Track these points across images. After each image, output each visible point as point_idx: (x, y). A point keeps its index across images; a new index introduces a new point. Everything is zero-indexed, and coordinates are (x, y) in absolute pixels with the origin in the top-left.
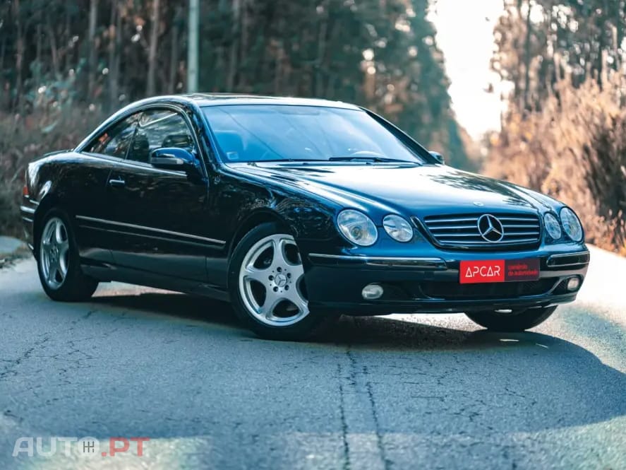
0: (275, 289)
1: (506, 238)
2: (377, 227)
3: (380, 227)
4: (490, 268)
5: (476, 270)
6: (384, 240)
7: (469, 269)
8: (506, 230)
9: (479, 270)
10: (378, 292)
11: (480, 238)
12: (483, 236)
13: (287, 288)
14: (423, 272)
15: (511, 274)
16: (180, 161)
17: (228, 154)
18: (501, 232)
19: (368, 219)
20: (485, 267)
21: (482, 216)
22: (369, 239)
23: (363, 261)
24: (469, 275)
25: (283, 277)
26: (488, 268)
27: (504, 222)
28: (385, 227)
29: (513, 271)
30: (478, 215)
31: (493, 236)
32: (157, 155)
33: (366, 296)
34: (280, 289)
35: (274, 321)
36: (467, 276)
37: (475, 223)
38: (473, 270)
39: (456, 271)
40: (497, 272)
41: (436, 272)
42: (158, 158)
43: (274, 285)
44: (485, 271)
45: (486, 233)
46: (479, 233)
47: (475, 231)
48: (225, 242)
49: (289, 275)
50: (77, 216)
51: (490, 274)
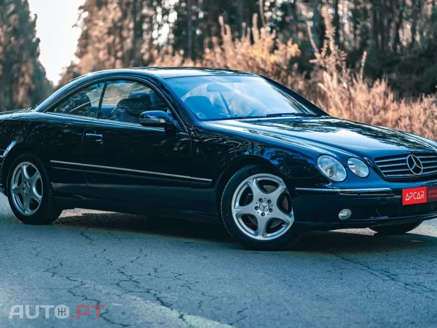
0: (263, 214)
1: (425, 171)
2: (345, 167)
3: (346, 167)
4: (419, 193)
5: (411, 195)
6: (351, 177)
7: (407, 194)
8: (424, 165)
9: (413, 194)
10: (348, 214)
11: (409, 172)
12: (411, 170)
13: (271, 210)
15: (430, 196)
16: (162, 121)
17: (198, 114)
18: (421, 167)
19: (336, 160)
20: (416, 193)
21: (408, 156)
22: (340, 176)
23: (337, 192)
24: (408, 199)
25: (265, 204)
26: (417, 193)
27: (422, 160)
28: (350, 166)
29: (432, 194)
30: (406, 155)
31: (417, 170)
32: (145, 116)
33: (340, 217)
34: (266, 213)
35: (270, 237)
36: (406, 200)
37: (404, 161)
39: (400, 197)
40: (423, 195)
41: (387, 198)
42: (145, 119)
43: (261, 212)
44: (416, 196)
45: (413, 168)
46: (409, 168)
47: (406, 167)
48: (211, 180)
49: (269, 201)
50: (51, 161)
51: (419, 197)
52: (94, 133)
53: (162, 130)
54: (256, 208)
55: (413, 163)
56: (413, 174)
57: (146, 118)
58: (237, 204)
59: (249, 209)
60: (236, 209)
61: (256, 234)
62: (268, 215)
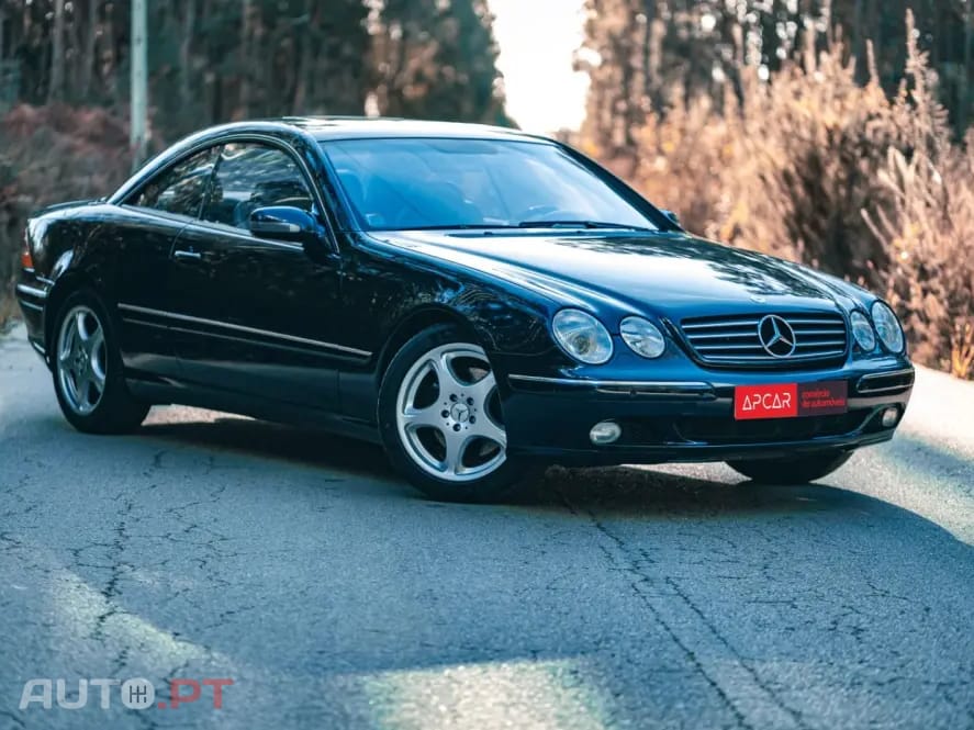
0: (456, 428)
1: (799, 350)
2: (612, 335)
3: (616, 335)
4: (777, 396)
5: (757, 399)
6: (623, 355)
7: (747, 398)
8: (800, 338)
9: (760, 399)
10: (613, 434)
11: (762, 352)
12: (766, 348)
13: (472, 420)
14: (681, 402)
15: (806, 404)
16: (294, 228)
17: (368, 216)
18: (792, 341)
19: (597, 322)
20: (769, 395)
21: (764, 319)
22: (600, 354)
23: (592, 387)
24: (748, 407)
25: (462, 406)
26: (774, 397)
27: (795, 326)
28: (623, 335)
29: (811, 399)
30: (758, 316)
31: (780, 348)
32: (260, 217)
33: (595, 439)
34: (463, 425)
35: (468, 474)
36: (744, 409)
37: (754, 328)
38: (753, 399)
39: (728, 400)
40: (787, 402)
41: (699, 403)
42: (260, 223)
43: (452, 422)
44: (769, 401)
45: (770, 344)
46: (760, 344)
47: (755, 340)
48: (370, 353)
49: (470, 401)
50: (120, 305)
51: (777, 404)
52: (188, 250)
53: (297, 246)
54: (445, 414)
55: (773, 334)
56: (770, 355)
57: (262, 220)
58: (410, 404)
59: (431, 416)
60: (405, 413)
61: (442, 469)
62: (467, 430)
